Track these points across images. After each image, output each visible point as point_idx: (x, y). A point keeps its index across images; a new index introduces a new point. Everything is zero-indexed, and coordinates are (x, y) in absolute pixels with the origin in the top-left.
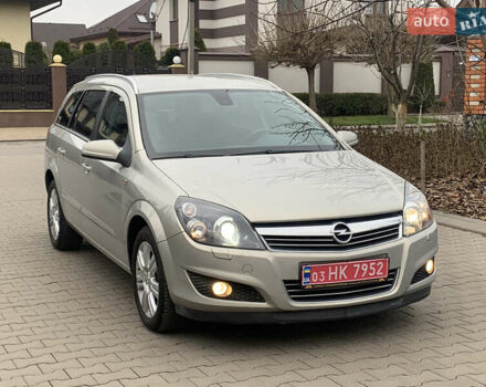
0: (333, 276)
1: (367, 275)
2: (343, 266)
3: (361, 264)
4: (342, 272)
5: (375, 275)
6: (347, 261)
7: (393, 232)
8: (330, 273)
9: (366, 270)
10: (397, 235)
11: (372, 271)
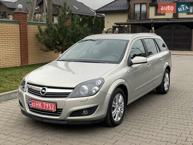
0: (37, 105)
1: (48, 108)
2: (40, 103)
3: (46, 104)
5: (51, 109)
6: (41, 101)
7: (65, 95)
8: (37, 104)
9: (48, 106)
10: (67, 97)
11: (50, 107)
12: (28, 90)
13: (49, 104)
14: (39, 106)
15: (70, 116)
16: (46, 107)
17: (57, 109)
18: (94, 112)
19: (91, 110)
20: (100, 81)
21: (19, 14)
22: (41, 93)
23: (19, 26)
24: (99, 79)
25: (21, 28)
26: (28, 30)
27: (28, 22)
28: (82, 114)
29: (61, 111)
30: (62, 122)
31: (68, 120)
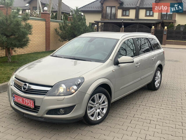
1: (28, 104)
2: (21, 98)
3: (26, 100)
4: (21, 100)
5: (30, 105)
6: (22, 97)
7: (44, 93)
8: (18, 99)
9: (27, 102)
10: (45, 94)
11: (29, 103)
12: (14, 84)
13: (28, 100)
14: (20, 101)
15: (47, 114)
16: (26, 103)
17: (35, 106)
18: (71, 112)
19: (68, 110)
20: (80, 81)
21: (45, 15)
22: (22, 88)
23: (45, 23)
24: (80, 78)
25: (47, 24)
26: (50, 26)
27: (51, 20)
28: (59, 113)
29: (39, 108)
30: (40, 119)
31: (45, 118)
